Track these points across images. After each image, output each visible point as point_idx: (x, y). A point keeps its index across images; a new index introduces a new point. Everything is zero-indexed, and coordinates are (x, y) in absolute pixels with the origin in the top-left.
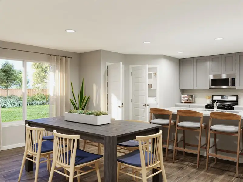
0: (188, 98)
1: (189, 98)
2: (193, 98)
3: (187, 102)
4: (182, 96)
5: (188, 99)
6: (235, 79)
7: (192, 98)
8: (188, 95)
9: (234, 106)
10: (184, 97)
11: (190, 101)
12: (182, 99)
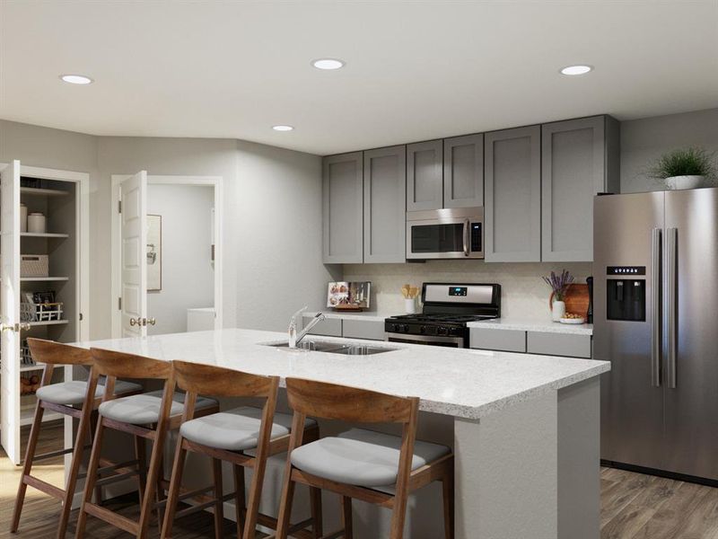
0: (349, 294)
1: (352, 294)
2: (365, 295)
3: (345, 306)
4: (331, 285)
5: (348, 299)
6: (479, 224)
7: (362, 295)
8: (350, 284)
9: (469, 324)
10: (337, 291)
11: (355, 306)
12: (329, 298)
